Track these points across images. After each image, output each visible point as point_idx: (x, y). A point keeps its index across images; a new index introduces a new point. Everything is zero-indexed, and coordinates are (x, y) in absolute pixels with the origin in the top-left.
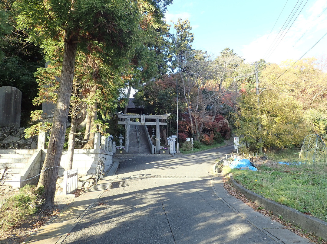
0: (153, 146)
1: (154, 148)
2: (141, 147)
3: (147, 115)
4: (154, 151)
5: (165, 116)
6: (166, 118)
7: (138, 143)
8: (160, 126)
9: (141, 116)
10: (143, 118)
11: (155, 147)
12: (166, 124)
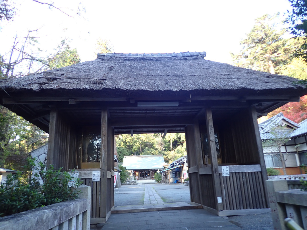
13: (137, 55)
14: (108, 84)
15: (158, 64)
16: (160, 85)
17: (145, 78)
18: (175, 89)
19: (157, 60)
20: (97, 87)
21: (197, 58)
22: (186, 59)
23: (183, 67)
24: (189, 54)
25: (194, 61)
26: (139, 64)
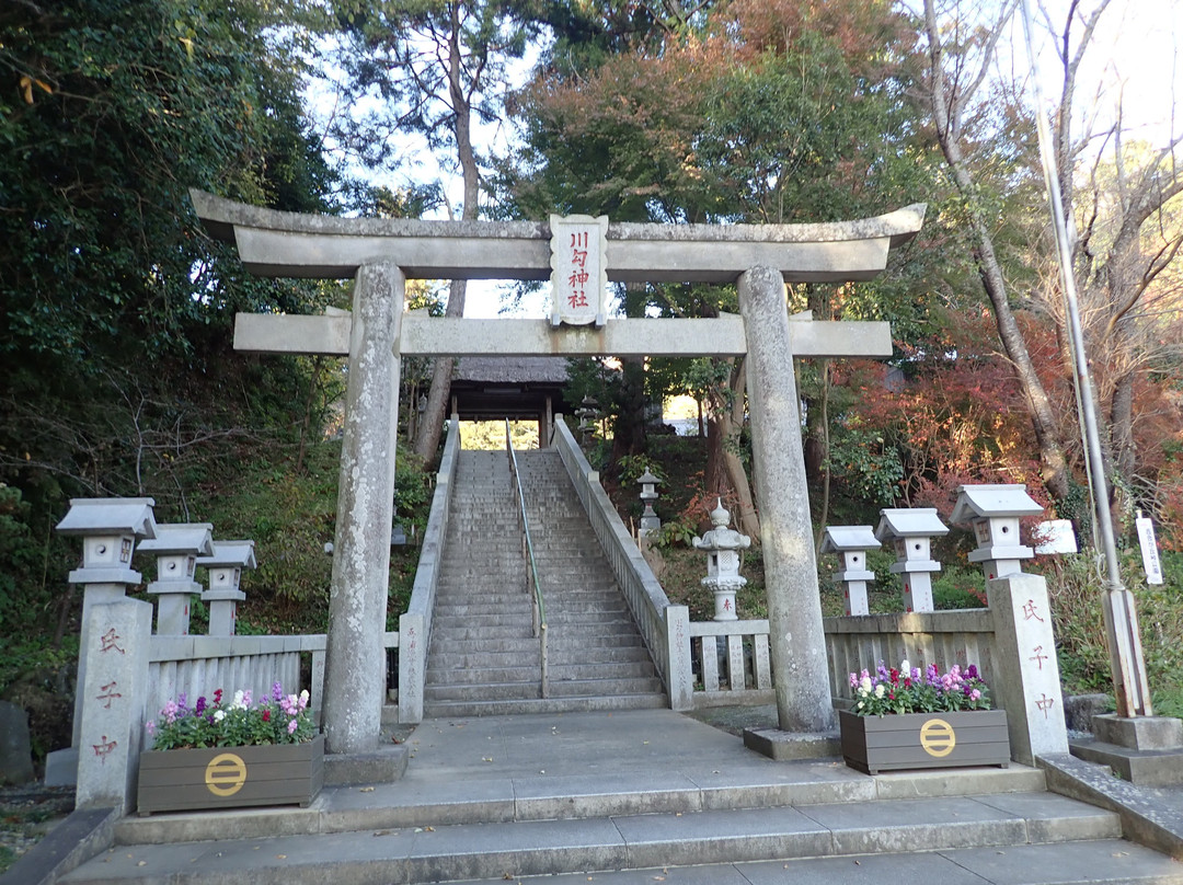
0: (678, 615)
1: (696, 643)
2: (560, 623)
3: (628, 228)
4: (697, 667)
5: (861, 237)
6: (875, 257)
7: (527, 585)
8: (808, 364)
9: (546, 237)
10: (580, 258)
11: (700, 628)
12: (875, 339)
14: (461, 375)
16: (501, 376)
17: (491, 368)
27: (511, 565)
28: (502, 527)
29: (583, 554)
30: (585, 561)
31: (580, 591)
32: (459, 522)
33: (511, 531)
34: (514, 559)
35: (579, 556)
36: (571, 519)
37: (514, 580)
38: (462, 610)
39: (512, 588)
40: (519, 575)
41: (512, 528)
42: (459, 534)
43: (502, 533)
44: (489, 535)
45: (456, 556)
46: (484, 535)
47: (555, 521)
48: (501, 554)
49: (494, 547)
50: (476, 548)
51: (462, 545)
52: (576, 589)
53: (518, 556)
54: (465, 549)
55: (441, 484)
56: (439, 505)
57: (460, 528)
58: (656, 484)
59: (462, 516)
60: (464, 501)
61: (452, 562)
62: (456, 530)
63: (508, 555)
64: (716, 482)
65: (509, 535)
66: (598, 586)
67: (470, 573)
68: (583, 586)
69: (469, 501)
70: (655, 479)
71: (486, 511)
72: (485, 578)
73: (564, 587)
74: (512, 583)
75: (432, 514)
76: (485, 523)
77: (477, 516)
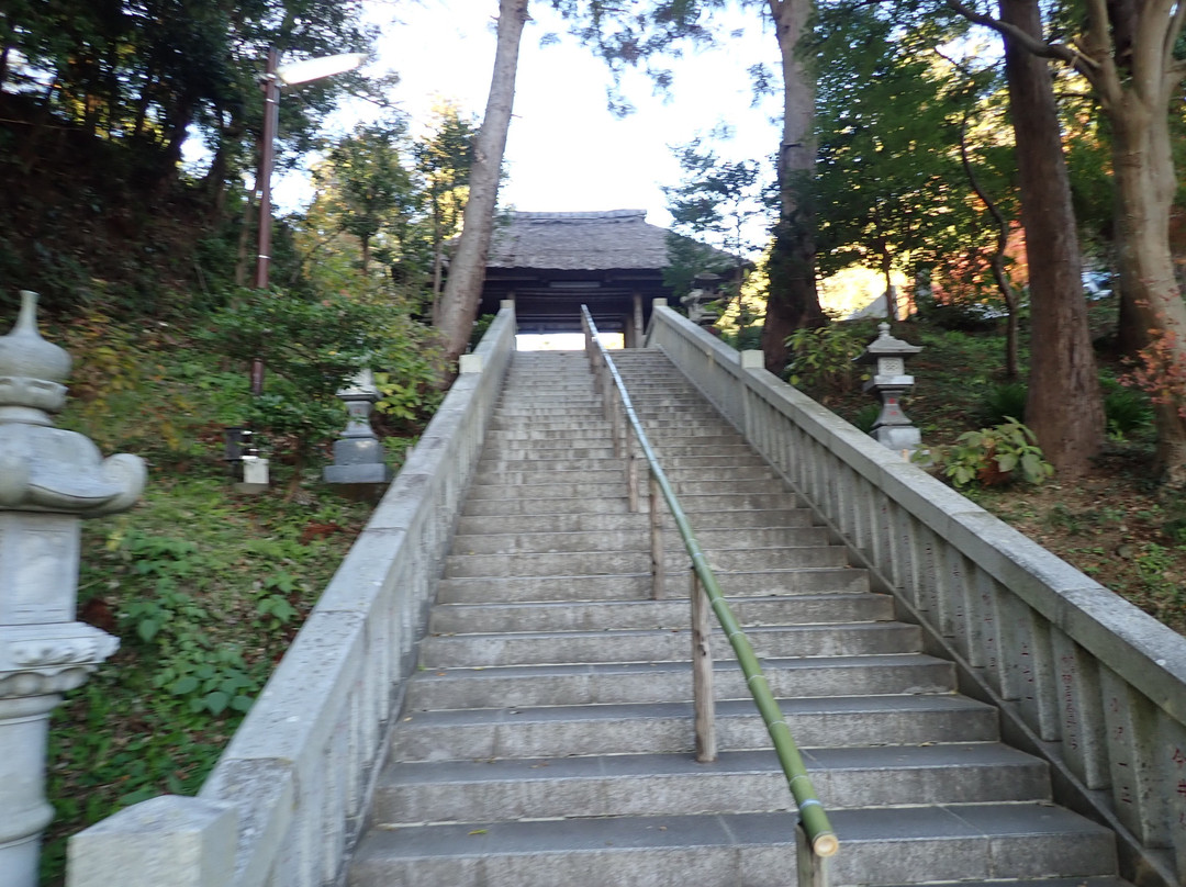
13: (550, 214)
14: (519, 262)
15: (578, 231)
16: (573, 263)
17: (559, 252)
18: (591, 268)
19: (577, 224)
20: (508, 265)
21: (632, 221)
22: (618, 222)
23: (609, 235)
24: (623, 214)
25: (629, 225)
26: (554, 232)
27: (608, 528)
28: (582, 453)
29: (755, 503)
30: (766, 519)
31: (779, 591)
32: (503, 444)
33: (601, 460)
34: (612, 514)
35: (747, 507)
36: (710, 440)
37: (617, 562)
38: (488, 650)
39: (618, 585)
40: (627, 550)
41: (603, 454)
42: (502, 466)
43: (584, 463)
44: (559, 467)
45: (491, 508)
46: (550, 468)
47: (680, 444)
48: (583, 503)
49: (570, 490)
50: (535, 491)
51: (505, 487)
52: (770, 585)
53: (619, 507)
54: (511, 493)
55: (469, 374)
56: (456, 405)
57: (505, 454)
58: (905, 357)
59: (510, 436)
60: (515, 413)
61: (480, 521)
62: (496, 458)
63: (600, 506)
64: (1063, 343)
65: (596, 466)
66: (821, 580)
67: (518, 544)
68: (784, 579)
69: (524, 413)
70: (903, 346)
71: (553, 428)
72: (551, 559)
73: (739, 581)
74: (613, 570)
75: (438, 419)
76: (550, 447)
77: (536, 435)
